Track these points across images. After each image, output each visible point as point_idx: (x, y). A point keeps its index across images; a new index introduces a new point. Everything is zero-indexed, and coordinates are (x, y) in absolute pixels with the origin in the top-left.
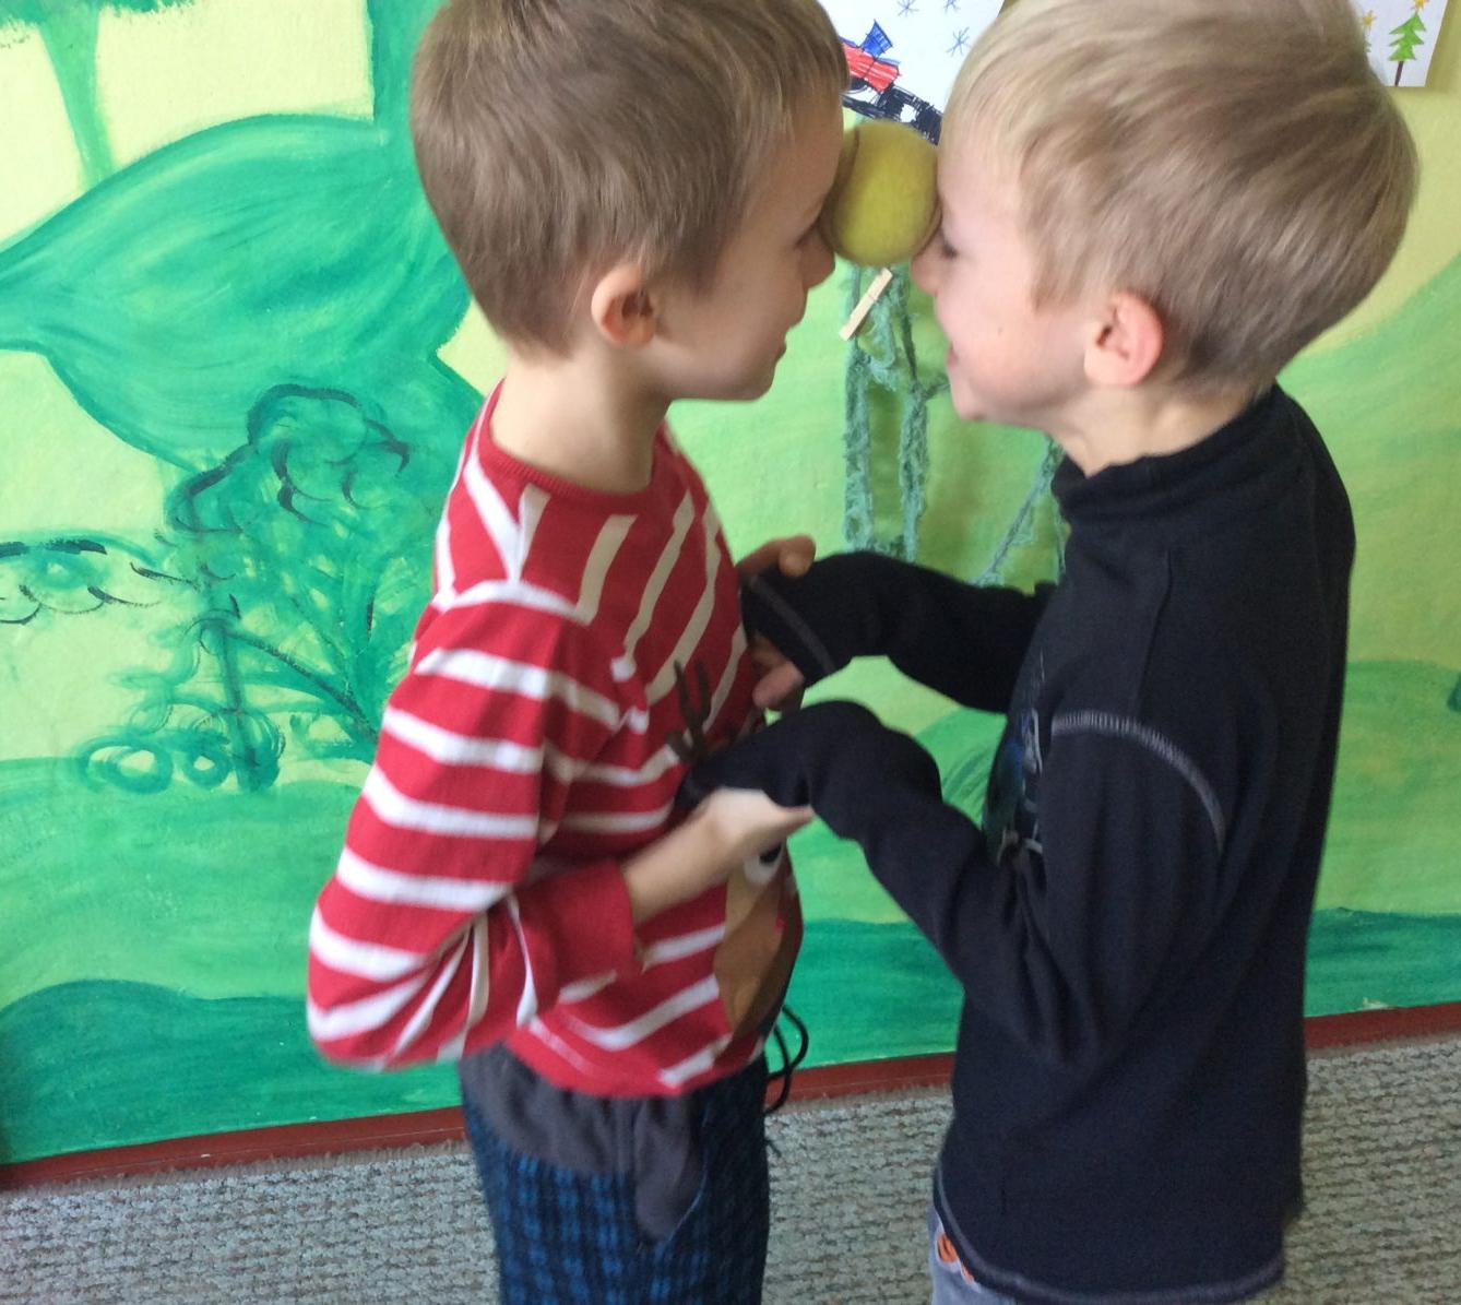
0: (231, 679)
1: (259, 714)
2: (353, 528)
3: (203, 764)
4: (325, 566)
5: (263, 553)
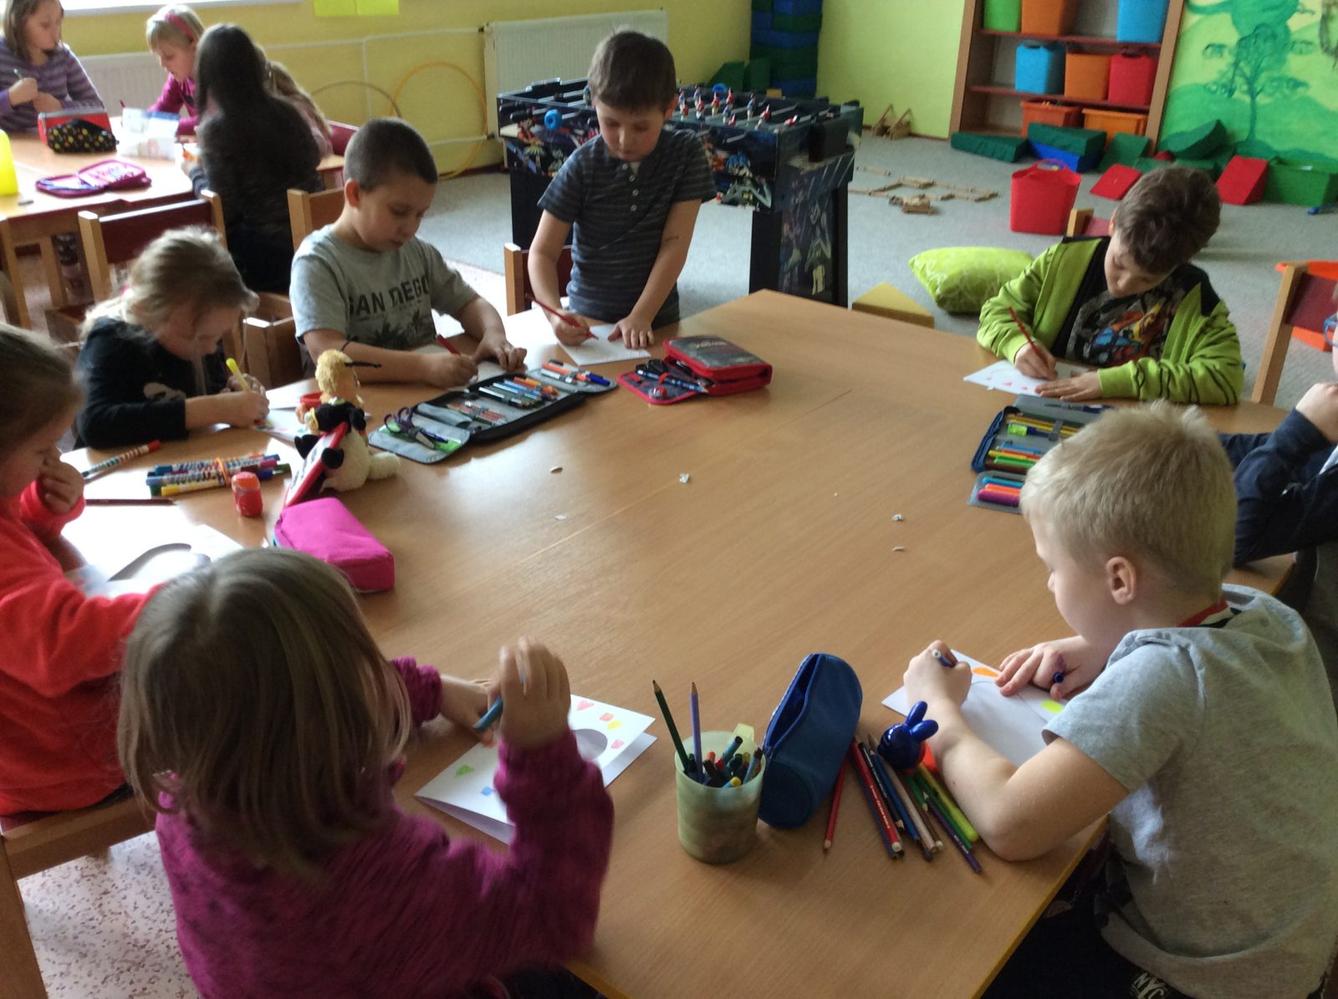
1: (1235, 82)
2: (1263, 50)
3: (1223, 90)
4: (1256, 56)
5: (1248, 52)
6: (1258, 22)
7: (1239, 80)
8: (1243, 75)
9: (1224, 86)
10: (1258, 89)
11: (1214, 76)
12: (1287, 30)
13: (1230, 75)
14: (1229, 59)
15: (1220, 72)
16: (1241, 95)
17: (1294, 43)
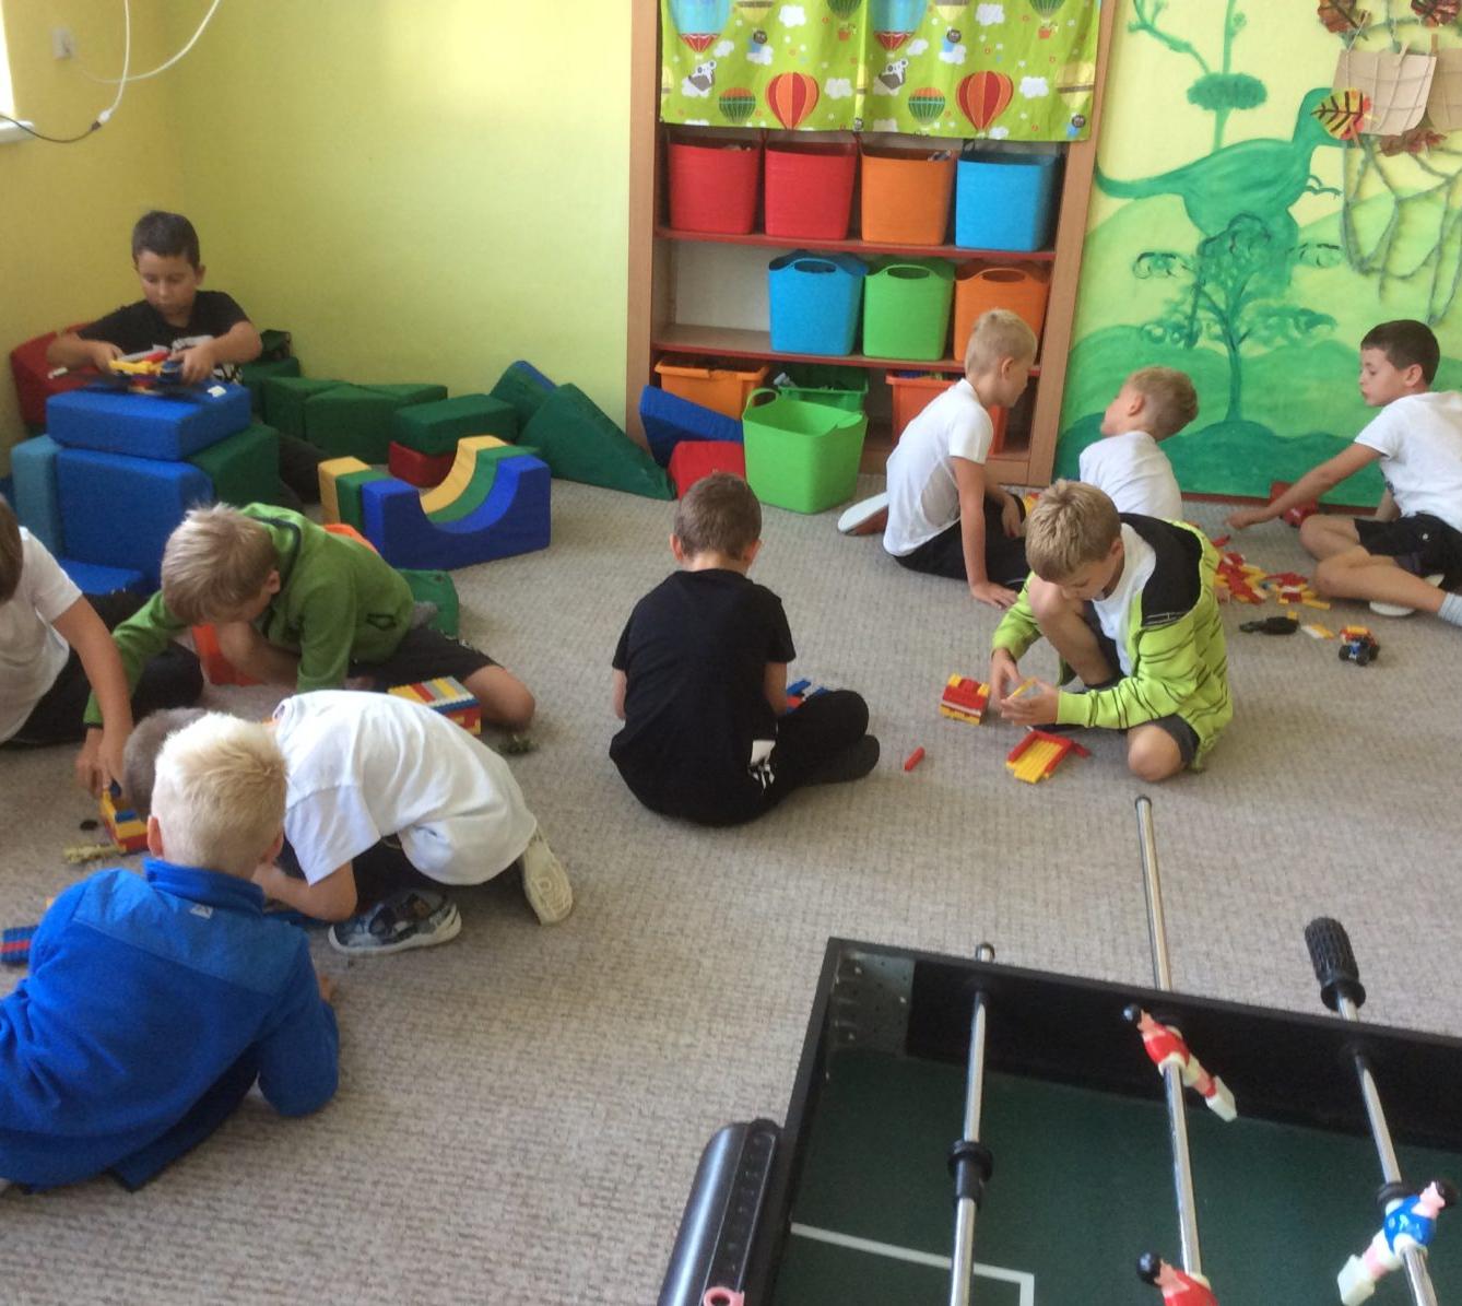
0: (1195, 307)
1: (1198, 320)
2: (1248, 261)
3: (1176, 336)
4: (1235, 271)
5: (1219, 265)
6: (1233, 211)
7: (1204, 316)
8: (1214, 308)
9: (1178, 328)
10: (1243, 330)
11: (1159, 311)
12: (1290, 223)
13: (1188, 309)
14: (1185, 278)
15: (1167, 302)
16: (1210, 344)
17: (1305, 245)
